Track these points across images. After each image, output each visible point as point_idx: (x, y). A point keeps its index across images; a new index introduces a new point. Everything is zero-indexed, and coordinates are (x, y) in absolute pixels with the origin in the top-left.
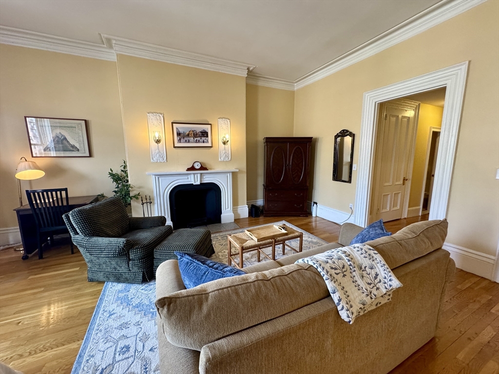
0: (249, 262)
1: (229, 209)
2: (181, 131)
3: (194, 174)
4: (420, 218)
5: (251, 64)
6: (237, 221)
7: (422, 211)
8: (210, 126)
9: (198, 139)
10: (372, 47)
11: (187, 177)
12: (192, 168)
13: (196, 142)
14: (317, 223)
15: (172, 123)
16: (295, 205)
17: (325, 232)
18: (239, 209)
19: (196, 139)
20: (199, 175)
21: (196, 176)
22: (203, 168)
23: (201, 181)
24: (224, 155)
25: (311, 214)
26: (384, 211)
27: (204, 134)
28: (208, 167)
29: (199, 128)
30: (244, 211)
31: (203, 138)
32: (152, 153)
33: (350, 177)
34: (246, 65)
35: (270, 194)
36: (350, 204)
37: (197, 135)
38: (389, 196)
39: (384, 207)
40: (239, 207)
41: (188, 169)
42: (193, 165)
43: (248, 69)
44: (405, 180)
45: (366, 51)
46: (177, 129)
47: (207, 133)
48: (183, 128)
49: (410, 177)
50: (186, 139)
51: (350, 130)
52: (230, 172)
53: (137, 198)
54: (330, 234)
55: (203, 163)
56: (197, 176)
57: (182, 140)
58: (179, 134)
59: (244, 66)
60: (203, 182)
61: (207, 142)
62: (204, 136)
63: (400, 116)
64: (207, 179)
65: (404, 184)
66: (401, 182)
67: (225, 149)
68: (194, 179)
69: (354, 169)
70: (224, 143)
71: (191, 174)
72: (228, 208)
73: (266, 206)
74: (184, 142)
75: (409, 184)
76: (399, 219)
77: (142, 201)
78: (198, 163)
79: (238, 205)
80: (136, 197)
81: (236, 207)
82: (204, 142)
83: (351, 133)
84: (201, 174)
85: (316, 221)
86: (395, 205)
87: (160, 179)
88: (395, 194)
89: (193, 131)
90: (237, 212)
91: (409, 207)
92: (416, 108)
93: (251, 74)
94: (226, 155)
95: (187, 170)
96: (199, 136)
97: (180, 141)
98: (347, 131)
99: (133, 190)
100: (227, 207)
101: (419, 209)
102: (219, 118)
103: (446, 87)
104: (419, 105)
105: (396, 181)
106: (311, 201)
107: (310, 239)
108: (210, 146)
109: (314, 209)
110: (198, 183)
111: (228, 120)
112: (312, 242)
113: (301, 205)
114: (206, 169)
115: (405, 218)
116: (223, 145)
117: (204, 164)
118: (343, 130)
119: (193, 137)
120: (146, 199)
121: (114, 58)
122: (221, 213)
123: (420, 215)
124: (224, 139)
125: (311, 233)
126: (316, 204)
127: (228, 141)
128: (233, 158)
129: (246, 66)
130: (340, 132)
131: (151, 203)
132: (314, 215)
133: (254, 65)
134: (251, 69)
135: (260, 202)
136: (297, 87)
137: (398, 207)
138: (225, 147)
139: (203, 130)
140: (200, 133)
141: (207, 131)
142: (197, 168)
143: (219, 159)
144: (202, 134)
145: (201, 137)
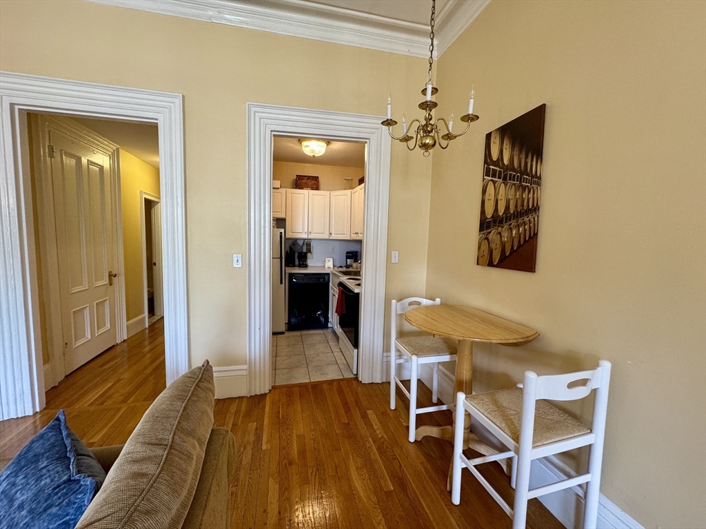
4: (147, 331)
7: (149, 318)
26: (80, 342)
38: (87, 312)
39: (79, 334)
44: (112, 276)
49: (120, 269)
63: (84, 161)
65: (111, 284)
66: (106, 281)
75: (120, 282)
76: (113, 346)
86: (101, 324)
88: (97, 304)
91: (128, 320)
92: (113, 154)
101: (144, 318)
103: (157, 124)
104: (118, 150)
105: (96, 281)
115: (124, 341)
123: (147, 327)
137: (108, 325)
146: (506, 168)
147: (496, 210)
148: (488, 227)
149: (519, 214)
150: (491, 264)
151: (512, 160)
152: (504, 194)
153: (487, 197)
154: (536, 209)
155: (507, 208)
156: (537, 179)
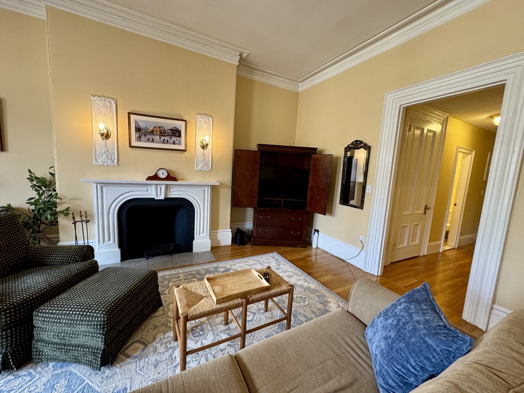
0: (211, 325)
1: (205, 233)
2: (142, 125)
3: (156, 185)
4: (440, 255)
5: (244, 49)
6: (215, 249)
8: (184, 122)
9: (167, 138)
10: (399, 35)
11: (146, 189)
12: (155, 177)
13: (164, 142)
14: (318, 257)
15: (129, 114)
16: (292, 232)
17: (328, 272)
18: (219, 234)
19: (163, 138)
20: (163, 188)
21: (159, 188)
22: (170, 177)
23: (166, 194)
24: (203, 163)
25: (310, 244)
26: (401, 246)
27: (176, 133)
28: (178, 176)
29: (169, 124)
30: (225, 237)
31: (174, 139)
32: (95, 152)
33: (362, 201)
34: (238, 49)
35: (261, 217)
36: (361, 237)
37: (164, 133)
38: (408, 228)
39: (401, 242)
40: (219, 231)
41: (149, 178)
42: (156, 173)
43: (241, 55)
44: (426, 208)
45: (390, 40)
46: (136, 122)
47: (179, 132)
48: (143, 121)
49: (432, 205)
50: (148, 136)
51: (365, 141)
52: (209, 185)
53: (67, 215)
54: (334, 275)
55: (170, 170)
56: (161, 189)
57: (143, 138)
58: (138, 129)
59: (235, 50)
60: (169, 197)
61: (180, 143)
62: (176, 136)
63: (425, 130)
64: (175, 193)
65: (425, 214)
66: (422, 211)
67: (204, 155)
68: (156, 192)
69: (367, 191)
70: (204, 147)
71: (152, 184)
72: (203, 232)
73: (255, 232)
74: (145, 141)
75: (430, 213)
76: (416, 257)
77: (74, 218)
78: (164, 171)
79: (218, 229)
80: (66, 213)
81: (216, 231)
82: (174, 143)
83: (365, 145)
84: (167, 186)
85: (316, 255)
86: (414, 239)
87: (104, 188)
88: (414, 225)
89: (159, 127)
90: (217, 238)
91: (429, 242)
92: (443, 121)
93: (244, 62)
94: (205, 163)
95: (146, 180)
96: (168, 135)
97: (139, 139)
98: (361, 142)
99: (63, 203)
100: (201, 232)
101: (440, 244)
102: (198, 114)
103: (505, 84)
104: (447, 118)
105: (417, 210)
106: (312, 228)
107: (306, 284)
108: (184, 149)
109: (315, 237)
110: (162, 197)
111: (210, 118)
112: (308, 289)
113: (299, 233)
114: (175, 179)
115: (424, 256)
116: (202, 150)
117: (173, 172)
118: (356, 141)
119: (160, 136)
120: (81, 216)
121: (42, 14)
122: (193, 239)
123: (441, 252)
124: (204, 142)
125: (309, 274)
126: (318, 231)
127: (207, 145)
128: (214, 168)
129: (238, 51)
130: (352, 144)
131: (88, 221)
132: (314, 246)
133: (247, 50)
134: (244, 55)
135: (249, 225)
136: (302, 87)
137: (417, 242)
138: (204, 152)
139: (175, 127)
140: (169, 131)
141: (180, 129)
142: (161, 177)
143: (196, 167)
144: (173, 133)
145: (171, 136)
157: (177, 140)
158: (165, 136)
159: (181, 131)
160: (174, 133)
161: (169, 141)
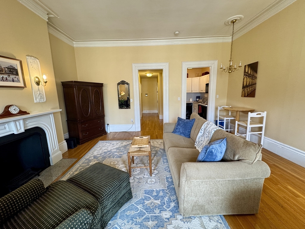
1: (56, 148)
3: (15, 121)
8: (19, 62)
11: (3, 127)
12: (8, 115)
16: (99, 129)
20: (21, 122)
21: (17, 123)
22: (22, 112)
23: (25, 127)
24: (39, 96)
30: (65, 146)
31: (12, 77)
35: (83, 126)
36: (132, 120)
41: (2, 117)
43: (48, 14)
47: (16, 71)
52: (51, 113)
56: (19, 124)
60: (27, 128)
61: (18, 81)
62: (14, 74)
64: (31, 125)
67: (39, 90)
68: (16, 128)
69: (131, 101)
70: (38, 83)
73: (81, 136)
78: (15, 107)
82: (13, 81)
84: (23, 119)
94: (41, 97)
96: (6, 73)
98: (125, 82)
100: (54, 148)
102: (27, 56)
108: (23, 86)
109: (108, 128)
111: (37, 60)
113: (103, 128)
114: (26, 113)
116: (37, 86)
122: (48, 155)
124: (37, 79)
128: (48, 99)
129: (47, 11)
130: (121, 82)
134: (51, 16)
136: (76, 45)
138: (38, 87)
139: (11, 66)
140: (6, 69)
141: (16, 68)
142: (14, 113)
143: (35, 100)
144: (10, 71)
145: (9, 74)
146: (249, 74)
147: (247, 84)
148: (245, 88)
149: (252, 85)
150: (245, 96)
151: (250, 73)
152: (249, 80)
153: (244, 81)
154: (255, 84)
155: (249, 83)
156: (256, 78)
157: (15, 77)
158: (3, 74)
159: (17, 70)
160: (12, 72)
161: (8, 78)
